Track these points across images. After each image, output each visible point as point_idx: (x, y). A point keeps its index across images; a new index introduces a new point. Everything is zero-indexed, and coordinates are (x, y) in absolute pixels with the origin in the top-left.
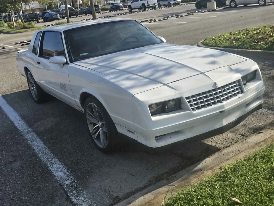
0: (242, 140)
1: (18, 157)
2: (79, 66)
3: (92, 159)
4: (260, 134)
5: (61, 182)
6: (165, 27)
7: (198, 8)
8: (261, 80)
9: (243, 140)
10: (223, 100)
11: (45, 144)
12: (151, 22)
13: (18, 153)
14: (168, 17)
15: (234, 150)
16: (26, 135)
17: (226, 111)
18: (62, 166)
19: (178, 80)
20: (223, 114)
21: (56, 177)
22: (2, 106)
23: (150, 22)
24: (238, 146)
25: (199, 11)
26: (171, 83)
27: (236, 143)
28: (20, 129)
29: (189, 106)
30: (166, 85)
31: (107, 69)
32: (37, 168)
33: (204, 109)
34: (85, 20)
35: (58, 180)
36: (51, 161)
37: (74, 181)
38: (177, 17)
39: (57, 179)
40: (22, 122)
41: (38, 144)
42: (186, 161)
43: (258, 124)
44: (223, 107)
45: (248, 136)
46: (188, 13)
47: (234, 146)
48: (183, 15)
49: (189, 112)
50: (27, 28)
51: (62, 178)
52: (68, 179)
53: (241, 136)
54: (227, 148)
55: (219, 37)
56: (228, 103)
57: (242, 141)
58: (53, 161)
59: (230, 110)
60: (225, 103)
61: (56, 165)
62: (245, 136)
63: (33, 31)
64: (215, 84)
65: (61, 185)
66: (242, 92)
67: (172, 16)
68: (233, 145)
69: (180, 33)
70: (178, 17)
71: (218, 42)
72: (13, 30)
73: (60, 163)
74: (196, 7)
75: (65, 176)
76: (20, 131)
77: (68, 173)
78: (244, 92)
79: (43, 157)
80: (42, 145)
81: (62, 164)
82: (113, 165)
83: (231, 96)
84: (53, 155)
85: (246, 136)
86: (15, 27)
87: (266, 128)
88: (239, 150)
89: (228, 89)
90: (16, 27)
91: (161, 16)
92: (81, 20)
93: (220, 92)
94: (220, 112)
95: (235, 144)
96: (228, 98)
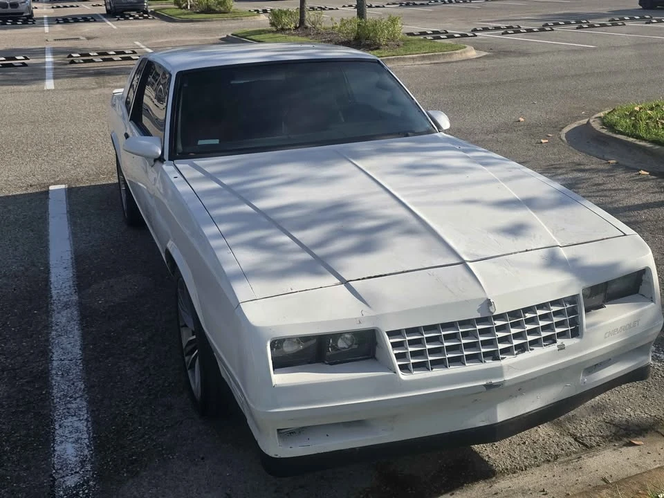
0: (570, 458)
1: (7, 374)
2: (178, 175)
3: (164, 422)
4: (631, 448)
5: (56, 476)
6: (537, 54)
7: (644, 8)
8: (652, 301)
9: (574, 456)
10: (506, 351)
11: (83, 348)
12: (506, 33)
13: (13, 362)
14: (557, 24)
15: (531, 487)
16: (58, 313)
17: (506, 384)
18: (86, 426)
19: (385, 275)
20: (495, 391)
21: (55, 455)
22: (53, 217)
23: (503, 34)
24: (549, 474)
25: (642, 18)
26: (364, 279)
27: (549, 461)
28: (54, 292)
29: (394, 356)
30: (345, 283)
31: (233, 199)
32: (30, 416)
33: (437, 372)
34: (351, 6)
35: (54, 467)
36: (69, 406)
37: (87, 482)
38: (577, 28)
39: (54, 463)
40: (69, 274)
41: (69, 346)
42: (388, 489)
43: (638, 412)
44: (499, 372)
45: (592, 447)
46: (613, 20)
47: (537, 471)
48: (596, 22)
49: (386, 376)
50: (214, 12)
51: (65, 464)
52: (78, 470)
53: (572, 441)
54: (515, 473)
55: (652, 109)
56: (519, 363)
57: (568, 462)
58: (74, 406)
59: (524, 382)
60: (508, 360)
61: (75, 418)
62: (583, 444)
63: (225, 20)
64: (489, 303)
65: (53, 486)
66: (576, 333)
67: (568, 23)
68: (538, 466)
69: (562, 78)
70: (581, 28)
71: (642, 124)
72: (181, 14)
73: (86, 416)
74: (640, 4)
75: (77, 458)
76: (51, 297)
77: (86, 452)
78: (582, 334)
79: (59, 386)
80: (77, 351)
81: (88, 421)
82: (201, 456)
83: (535, 343)
84: (83, 387)
85: (586, 446)
86: (189, 7)
87: (657, 432)
88: (544, 491)
89: (529, 321)
90: (191, 7)
91: (540, 18)
92: (344, 6)
93: (500, 329)
94: (485, 385)
95: (546, 466)
96: (522, 348)
